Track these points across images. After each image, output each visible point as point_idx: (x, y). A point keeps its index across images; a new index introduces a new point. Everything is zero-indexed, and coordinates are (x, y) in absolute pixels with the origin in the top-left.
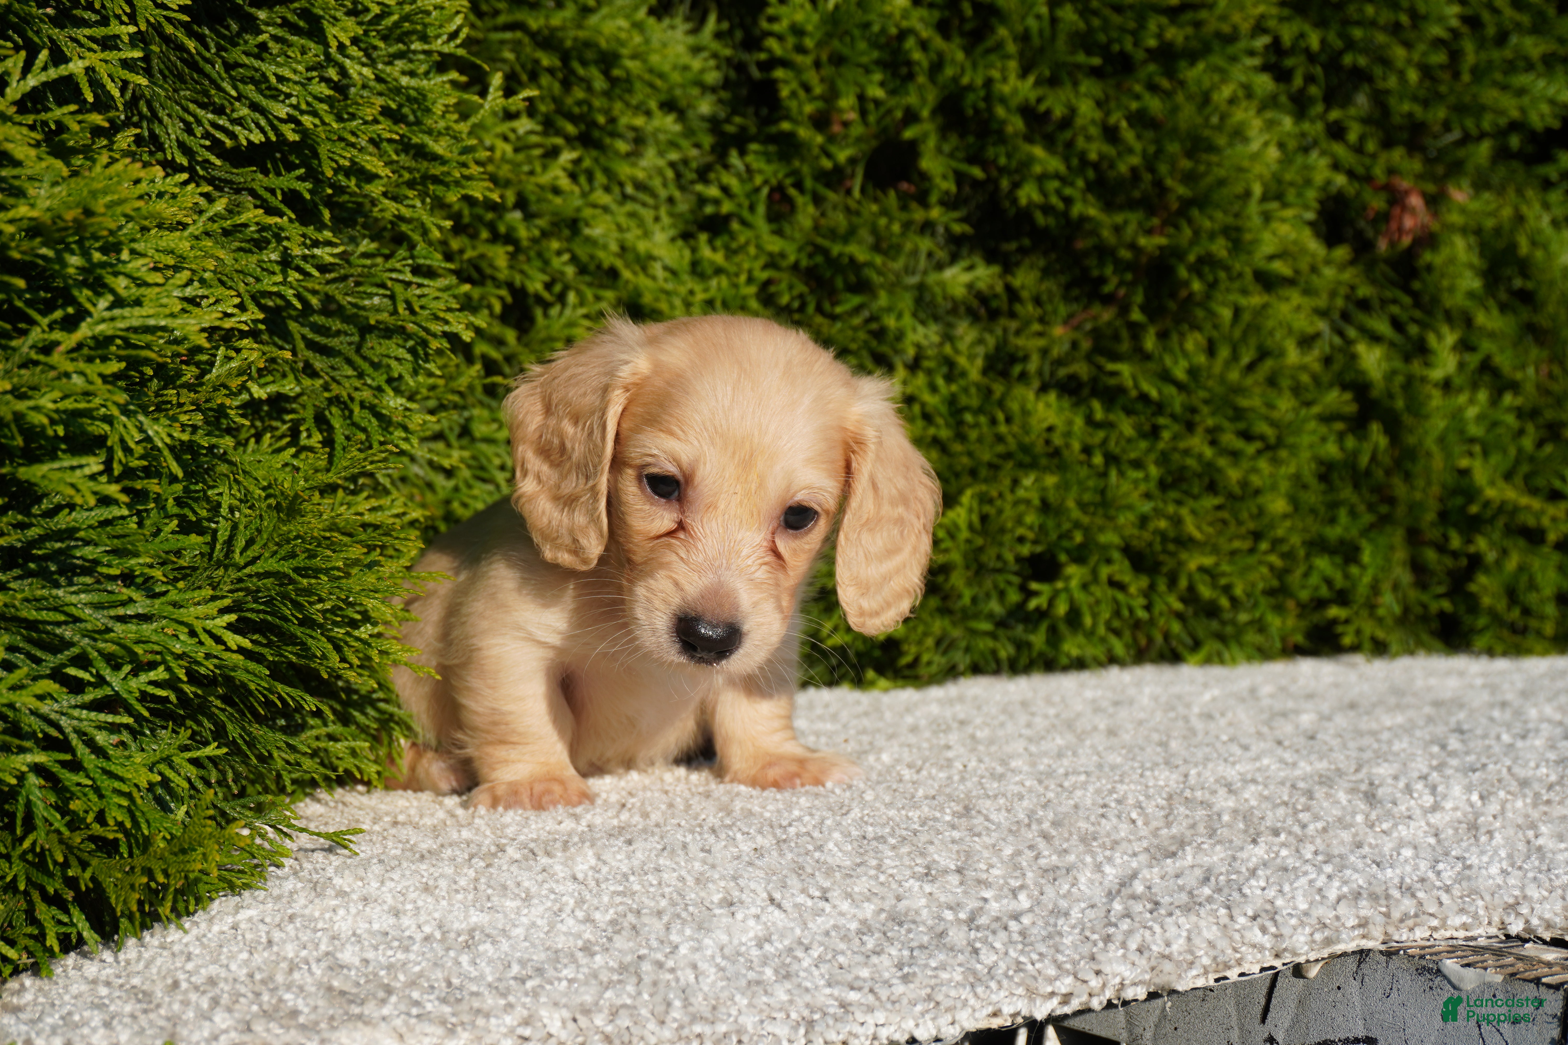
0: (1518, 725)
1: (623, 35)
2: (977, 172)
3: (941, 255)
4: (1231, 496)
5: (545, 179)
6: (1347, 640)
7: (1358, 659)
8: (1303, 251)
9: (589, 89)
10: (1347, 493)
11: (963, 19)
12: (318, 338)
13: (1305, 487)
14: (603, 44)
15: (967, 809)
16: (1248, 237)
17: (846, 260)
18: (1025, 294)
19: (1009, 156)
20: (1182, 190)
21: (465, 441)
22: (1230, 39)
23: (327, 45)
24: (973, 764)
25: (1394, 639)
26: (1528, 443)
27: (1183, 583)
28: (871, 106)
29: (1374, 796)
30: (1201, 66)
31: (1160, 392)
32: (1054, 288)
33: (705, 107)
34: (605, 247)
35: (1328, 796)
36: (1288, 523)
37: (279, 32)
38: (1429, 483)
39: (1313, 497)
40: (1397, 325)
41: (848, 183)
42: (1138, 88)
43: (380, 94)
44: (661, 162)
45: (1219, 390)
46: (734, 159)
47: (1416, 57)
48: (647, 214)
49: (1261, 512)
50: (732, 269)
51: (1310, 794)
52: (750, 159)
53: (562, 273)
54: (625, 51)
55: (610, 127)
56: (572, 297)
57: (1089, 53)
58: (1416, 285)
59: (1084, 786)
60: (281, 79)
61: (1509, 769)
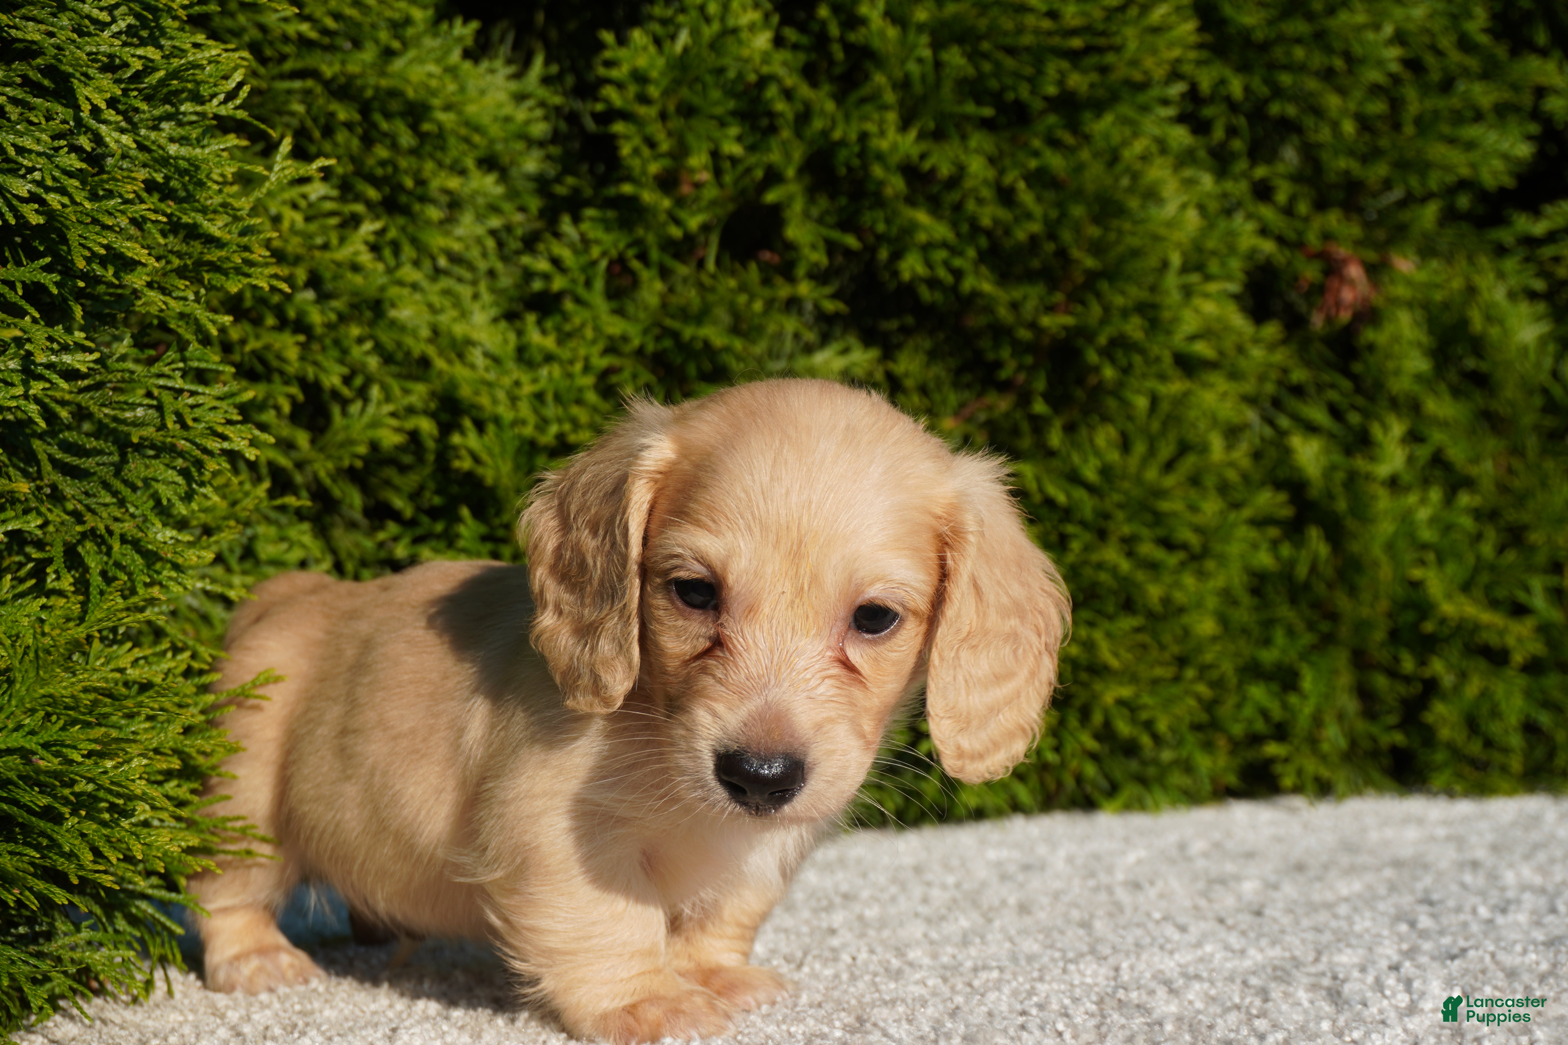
0: (1494, 893)
1: (434, 83)
2: (851, 241)
3: (810, 336)
4: (1151, 615)
5: (343, 254)
6: (1288, 781)
7: (1298, 802)
8: (1228, 329)
9: (394, 146)
10: (1285, 611)
11: (831, 62)
12: (69, 459)
13: (1235, 603)
14: (410, 93)
15: (860, 1020)
16: (1166, 315)
17: (699, 345)
18: (909, 383)
19: (888, 221)
20: (1090, 262)
21: (248, 565)
22: (1143, 86)
23: (77, 108)
24: (863, 956)
25: (1340, 777)
26: (1487, 549)
27: (1097, 718)
28: (727, 165)
29: (1339, 993)
30: (1109, 119)
31: (1068, 496)
32: (943, 374)
33: (531, 164)
34: (414, 334)
35: (1286, 995)
36: (1218, 647)
37: (19, 94)
38: (1376, 597)
39: (1243, 615)
40: (1335, 412)
41: (701, 253)
42: (1037, 143)
43: (145, 166)
44: (480, 230)
45: (1136, 492)
46: (566, 226)
47: (1352, 106)
48: (465, 291)
49: (1187, 632)
50: (565, 354)
51: (1264, 994)
52: (585, 226)
53: (364, 365)
54: (436, 102)
55: (419, 191)
56: (375, 392)
57: (979, 102)
58: (1357, 367)
59: (998, 986)
60: (21, 150)
61: (1493, 955)
